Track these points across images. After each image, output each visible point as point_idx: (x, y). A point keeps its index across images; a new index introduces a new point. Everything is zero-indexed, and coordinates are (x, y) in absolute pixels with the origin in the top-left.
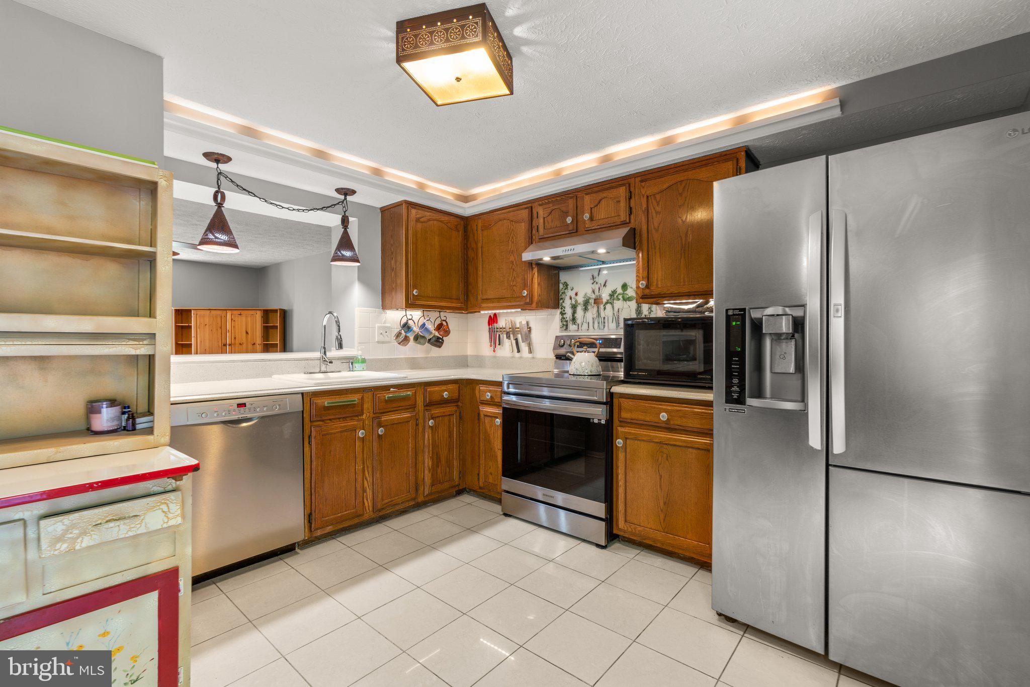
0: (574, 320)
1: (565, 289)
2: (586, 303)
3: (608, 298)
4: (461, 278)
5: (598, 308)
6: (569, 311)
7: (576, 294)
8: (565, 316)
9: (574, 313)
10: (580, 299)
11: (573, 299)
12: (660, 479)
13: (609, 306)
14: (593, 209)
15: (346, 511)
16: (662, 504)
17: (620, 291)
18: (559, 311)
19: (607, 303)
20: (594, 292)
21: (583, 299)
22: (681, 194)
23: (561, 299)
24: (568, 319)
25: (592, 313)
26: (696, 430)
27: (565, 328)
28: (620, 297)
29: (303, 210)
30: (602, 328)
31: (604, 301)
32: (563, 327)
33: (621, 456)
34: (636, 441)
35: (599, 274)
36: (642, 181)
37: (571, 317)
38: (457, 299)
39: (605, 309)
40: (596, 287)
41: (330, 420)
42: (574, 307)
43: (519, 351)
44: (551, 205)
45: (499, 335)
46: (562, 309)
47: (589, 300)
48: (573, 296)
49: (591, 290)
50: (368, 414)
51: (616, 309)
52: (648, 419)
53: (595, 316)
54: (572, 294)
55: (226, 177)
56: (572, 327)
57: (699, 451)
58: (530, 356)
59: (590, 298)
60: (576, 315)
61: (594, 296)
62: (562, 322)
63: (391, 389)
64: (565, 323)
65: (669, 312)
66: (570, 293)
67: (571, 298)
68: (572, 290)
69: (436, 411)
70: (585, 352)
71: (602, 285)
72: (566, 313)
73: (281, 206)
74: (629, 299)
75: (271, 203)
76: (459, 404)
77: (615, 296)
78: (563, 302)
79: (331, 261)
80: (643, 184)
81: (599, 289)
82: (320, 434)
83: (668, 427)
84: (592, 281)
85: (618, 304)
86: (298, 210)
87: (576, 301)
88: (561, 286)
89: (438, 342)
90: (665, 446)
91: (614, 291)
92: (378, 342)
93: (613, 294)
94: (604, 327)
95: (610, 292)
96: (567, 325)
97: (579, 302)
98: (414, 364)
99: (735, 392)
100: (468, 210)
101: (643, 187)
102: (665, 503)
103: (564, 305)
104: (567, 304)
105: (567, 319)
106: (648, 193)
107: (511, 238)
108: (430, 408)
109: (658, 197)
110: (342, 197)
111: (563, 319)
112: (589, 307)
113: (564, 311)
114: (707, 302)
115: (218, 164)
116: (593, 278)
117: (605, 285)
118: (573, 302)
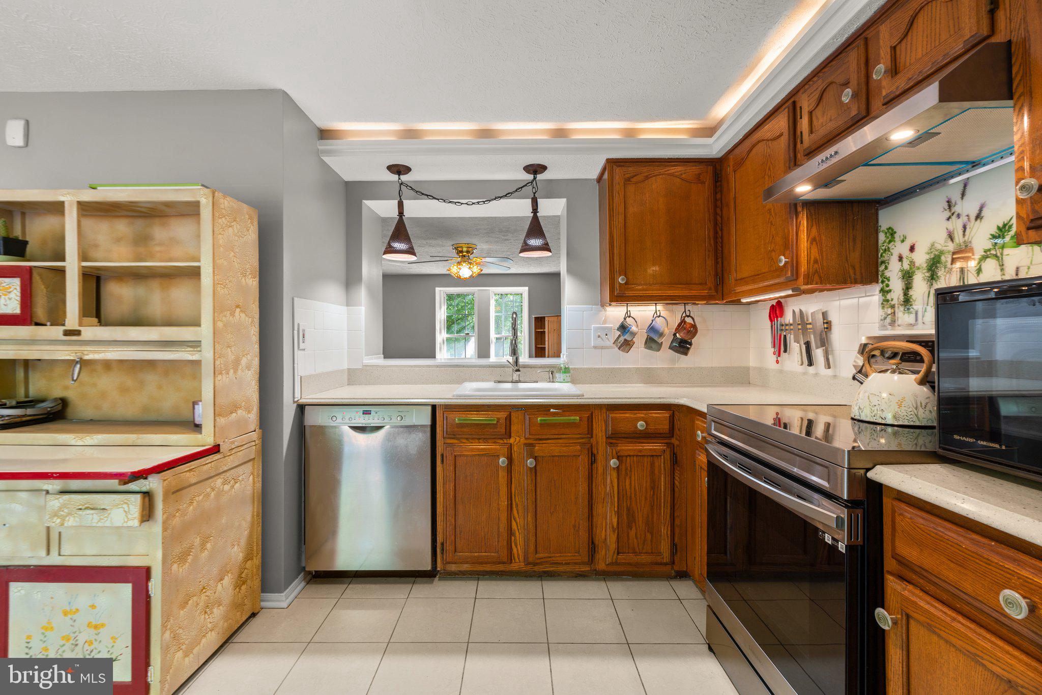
0: (907, 301)
1: (890, 242)
2: (933, 267)
3: (989, 245)
4: (709, 251)
5: (961, 270)
6: (897, 286)
7: (912, 249)
8: (889, 297)
9: (907, 290)
10: (921, 258)
11: (905, 260)
13: (988, 265)
15: (485, 552)
18: (877, 288)
20: (951, 237)
21: (928, 257)
23: (883, 262)
24: (895, 302)
27: (889, 319)
29: (484, 202)
32: (885, 318)
34: (935, 638)
35: (963, 195)
37: (902, 298)
38: (701, 284)
39: (980, 271)
40: (957, 225)
41: (467, 439)
42: (908, 277)
43: (810, 363)
44: (820, 82)
45: (785, 336)
46: (883, 282)
47: (940, 255)
48: (906, 252)
49: (944, 235)
50: (518, 439)
54: (903, 248)
55: (407, 186)
56: (904, 318)
58: (829, 372)
59: (942, 253)
60: (911, 292)
61: (951, 247)
62: (883, 308)
63: (552, 410)
64: (889, 310)
66: (900, 248)
67: (901, 258)
68: (903, 241)
69: (627, 448)
70: (894, 372)
71: (973, 217)
72: (890, 291)
73: (459, 203)
75: (450, 202)
76: (674, 441)
77: (1005, 238)
78: (886, 268)
79: (520, 252)
81: (965, 227)
82: (452, 454)
84: (948, 214)
85: (1013, 257)
86: (478, 203)
87: (912, 263)
88: (882, 237)
89: (682, 346)
91: (1003, 225)
92: (595, 347)
93: (998, 233)
95: (994, 230)
96: (894, 315)
97: (917, 264)
98: (649, 376)
100: (714, 147)
103: (887, 274)
104: (893, 271)
105: (893, 303)
107: (767, 170)
108: (618, 442)
110: (531, 177)
111: (885, 302)
112: (941, 271)
113: (888, 286)
115: (399, 175)
116: (950, 207)
117: (978, 217)
118: (906, 266)
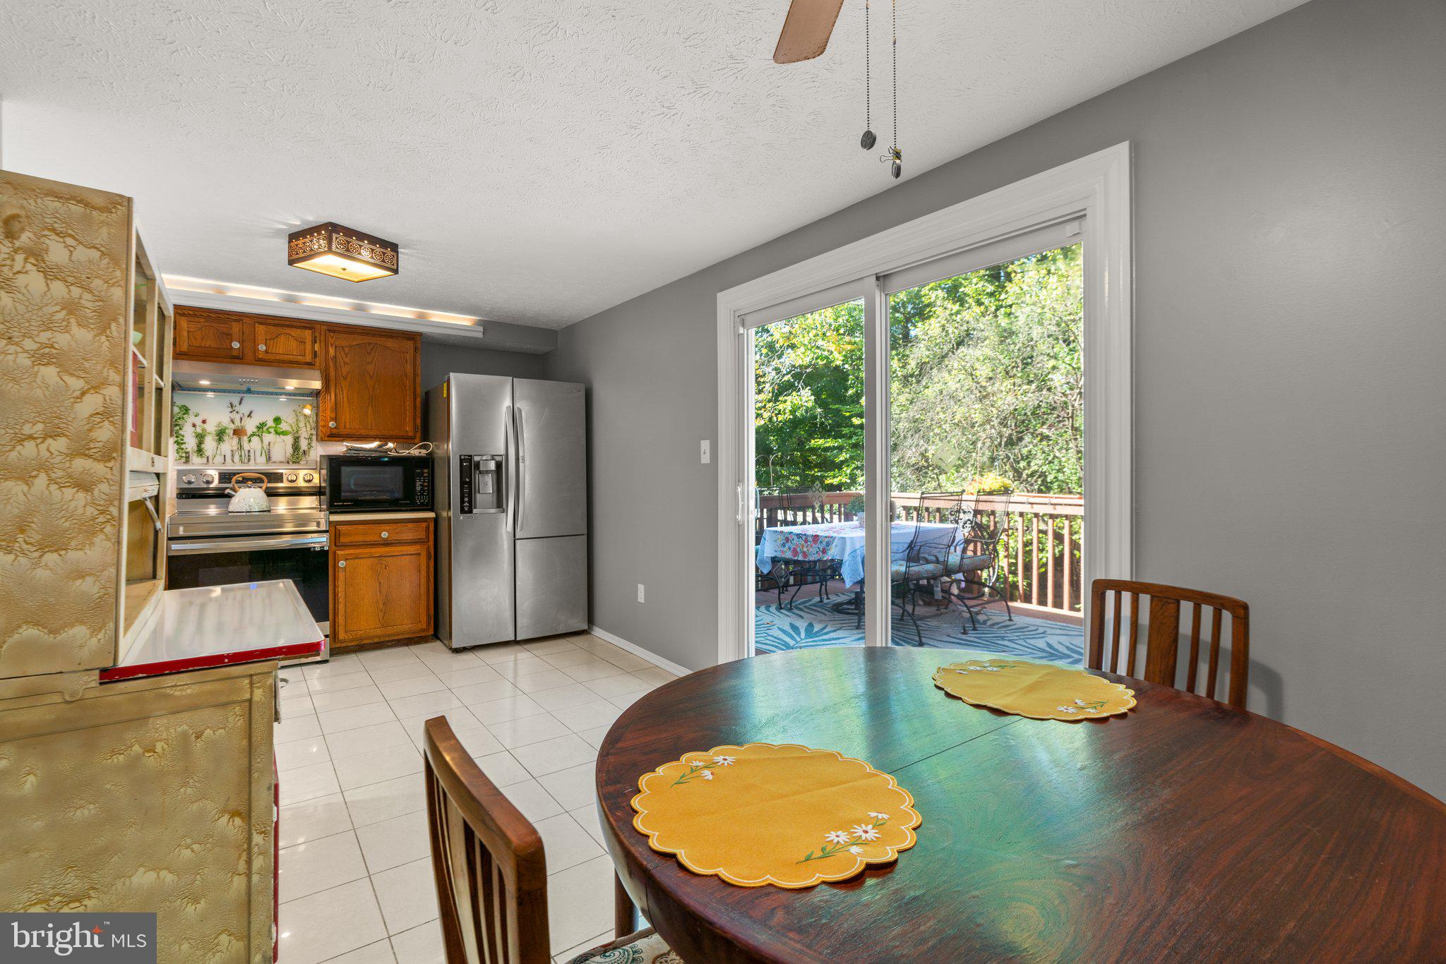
0: (200, 451)
1: (184, 414)
2: (220, 435)
3: (255, 430)
5: (240, 439)
6: (191, 441)
7: (204, 422)
8: (183, 446)
9: (200, 444)
10: (211, 427)
11: (197, 427)
12: (380, 586)
13: (255, 439)
14: (268, 341)
16: (381, 605)
17: (270, 423)
19: (253, 435)
20: (233, 421)
21: (216, 428)
22: (369, 354)
24: (189, 450)
25: (229, 444)
26: (408, 541)
27: (183, 460)
28: (272, 430)
30: (246, 461)
31: (249, 433)
32: (179, 459)
33: (341, 576)
34: (356, 561)
35: (240, 403)
36: (330, 331)
37: (196, 448)
39: (250, 441)
40: (237, 417)
42: (201, 438)
44: (202, 320)
46: (177, 437)
47: (225, 430)
48: (199, 422)
49: (229, 420)
51: (266, 443)
52: (368, 539)
53: (235, 448)
56: (195, 459)
57: (412, 556)
59: (226, 428)
60: (203, 446)
61: (233, 426)
62: (178, 453)
64: (184, 455)
65: (350, 450)
66: (193, 419)
67: (194, 426)
68: (196, 416)
70: (250, 488)
71: (246, 416)
72: (185, 443)
74: (284, 433)
77: (265, 429)
78: (181, 429)
80: (332, 334)
81: (241, 419)
83: (386, 543)
84: (230, 410)
85: (268, 438)
87: (204, 430)
88: (177, 409)
90: (383, 558)
91: (263, 423)
93: (261, 426)
94: (249, 461)
95: (258, 425)
96: (187, 458)
97: (208, 431)
99: (467, 506)
101: (332, 337)
102: (384, 604)
103: (181, 432)
104: (188, 432)
105: (187, 450)
106: (337, 343)
109: (347, 350)
111: (180, 450)
112: (226, 438)
113: (182, 440)
114: (387, 444)
116: (232, 406)
117: (249, 416)
118: (199, 430)
